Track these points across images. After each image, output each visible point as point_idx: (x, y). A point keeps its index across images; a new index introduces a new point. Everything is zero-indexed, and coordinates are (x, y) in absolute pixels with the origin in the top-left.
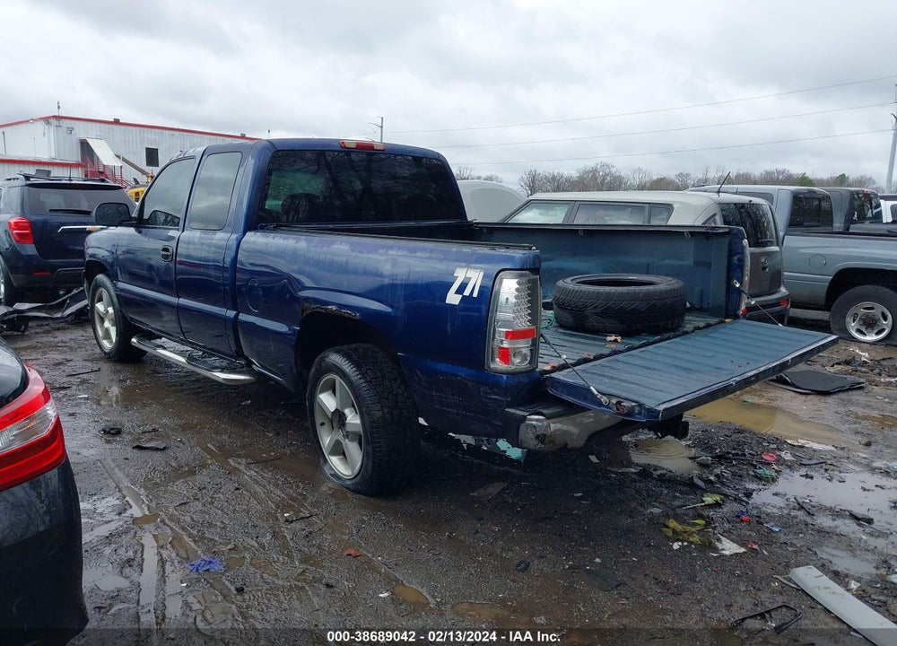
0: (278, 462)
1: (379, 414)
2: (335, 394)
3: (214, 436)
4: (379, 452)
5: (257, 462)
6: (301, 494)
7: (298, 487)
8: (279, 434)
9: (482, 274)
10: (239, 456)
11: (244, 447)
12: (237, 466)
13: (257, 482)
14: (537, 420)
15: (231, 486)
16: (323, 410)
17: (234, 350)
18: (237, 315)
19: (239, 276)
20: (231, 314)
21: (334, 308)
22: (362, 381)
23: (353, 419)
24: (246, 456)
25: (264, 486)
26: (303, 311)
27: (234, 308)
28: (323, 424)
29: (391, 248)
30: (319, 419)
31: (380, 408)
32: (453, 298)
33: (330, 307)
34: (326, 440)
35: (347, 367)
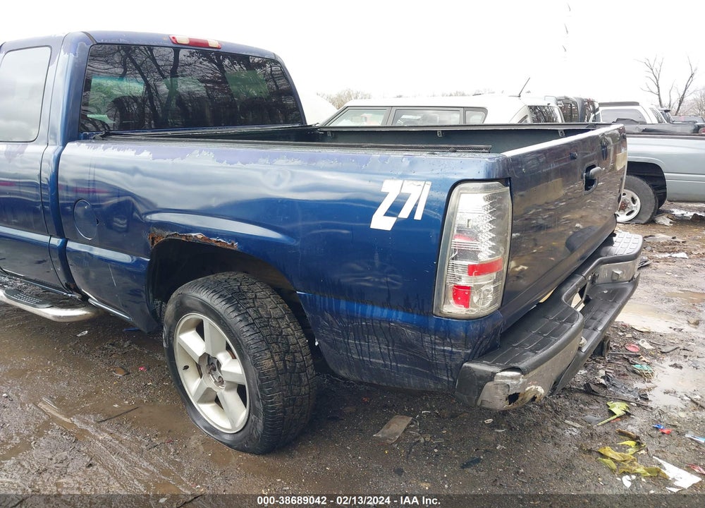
0: (135, 415)
1: (268, 364)
2: (202, 336)
3: (49, 384)
4: (272, 408)
5: (109, 418)
6: (173, 462)
7: (168, 451)
8: (129, 373)
9: (428, 187)
10: (84, 412)
11: (88, 396)
12: (84, 427)
13: (114, 451)
14: (512, 378)
15: (81, 461)
16: (187, 354)
17: (64, 283)
18: (64, 244)
19: (62, 193)
20: (56, 241)
21: (199, 236)
22: (243, 324)
23: (232, 367)
24: (95, 411)
25: (124, 456)
26: (153, 239)
27: (60, 234)
28: (186, 368)
29: (278, 156)
30: (180, 362)
31: (269, 355)
32: (381, 222)
33: (193, 235)
34: (193, 384)
35: (219, 305)
